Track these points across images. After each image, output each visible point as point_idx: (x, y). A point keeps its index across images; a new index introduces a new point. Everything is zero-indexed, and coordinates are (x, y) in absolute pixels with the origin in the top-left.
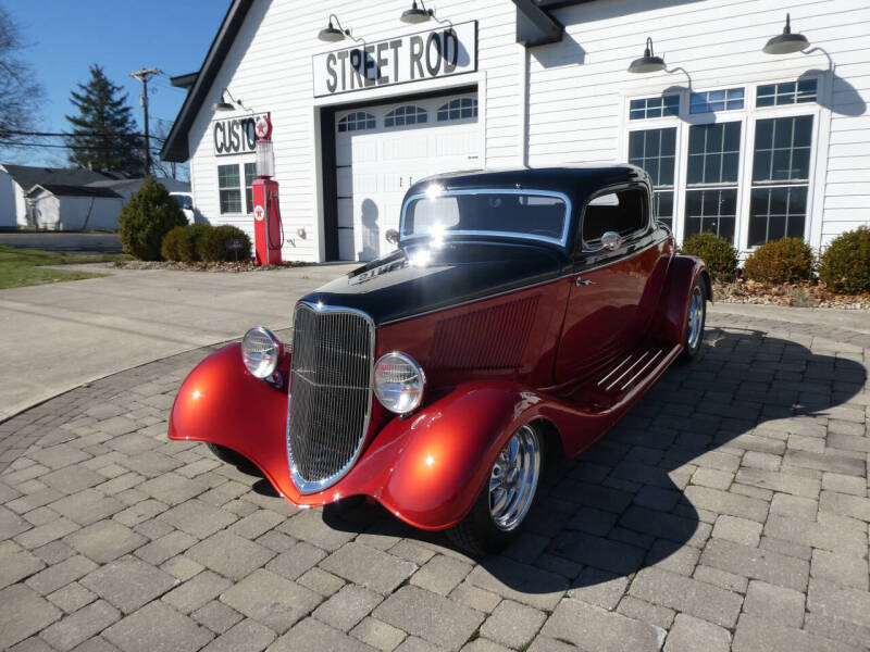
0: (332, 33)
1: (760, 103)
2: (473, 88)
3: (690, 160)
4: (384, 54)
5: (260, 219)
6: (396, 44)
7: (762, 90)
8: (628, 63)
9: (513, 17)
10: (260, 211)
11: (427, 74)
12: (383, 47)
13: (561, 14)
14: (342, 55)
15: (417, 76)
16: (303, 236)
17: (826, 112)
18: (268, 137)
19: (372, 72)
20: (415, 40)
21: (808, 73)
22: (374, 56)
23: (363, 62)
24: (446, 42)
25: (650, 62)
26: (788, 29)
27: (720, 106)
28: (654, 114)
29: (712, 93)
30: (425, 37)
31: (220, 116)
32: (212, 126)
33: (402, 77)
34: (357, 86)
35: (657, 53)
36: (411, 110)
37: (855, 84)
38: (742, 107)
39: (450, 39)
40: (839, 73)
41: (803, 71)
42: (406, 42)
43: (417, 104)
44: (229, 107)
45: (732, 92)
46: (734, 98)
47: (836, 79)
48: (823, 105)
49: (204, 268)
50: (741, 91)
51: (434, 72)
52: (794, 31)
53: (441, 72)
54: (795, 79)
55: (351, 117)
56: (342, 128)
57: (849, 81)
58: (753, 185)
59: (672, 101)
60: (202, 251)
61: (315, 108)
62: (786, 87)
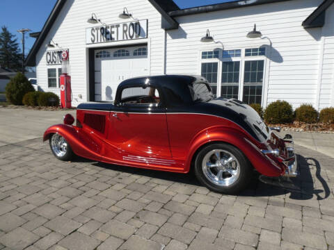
0: (93, 20)
1: (246, 55)
2: (146, 44)
3: (223, 74)
4: (113, 30)
5: (63, 90)
6: (118, 26)
7: (247, 50)
8: (200, 38)
9: (160, 19)
10: (63, 88)
11: (129, 38)
12: (112, 27)
13: (178, 19)
14: (97, 29)
15: (125, 38)
16: (81, 97)
17: (268, 60)
18: (67, 58)
19: (108, 36)
20: (125, 25)
22: (109, 30)
23: (105, 32)
24: (136, 27)
25: (208, 38)
26: (255, 29)
27: (233, 56)
28: (210, 57)
29: (230, 51)
30: (128, 24)
31: (49, 49)
32: (46, 53)
33: (120, 39)
34: (102, 41)
35: (211, 35)
36: (123, 51)
37: (278, 50)
38: (240, 56)
39: (138, 26)
41: (261, 45)
42: (121, 26)
43: (126, 49)
44: (52, 46)
45: (237, 50)
46: (237, 53)
48: (267, 57)
49: (40, 109)
50: (240, 50)
51: (131, 37)
52: (257, 30)
53: (134, 37)
54: (258, 47)
55: (100, 52)
56: (97, 57)
57: (276, 49)
58: (244, 84)
59: (216, 53)
60: (39, 102)
61: (87, 48)
62: (255, 50)
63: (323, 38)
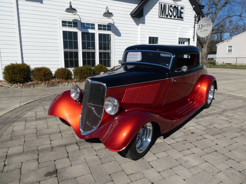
1: (99, 29)
7: (99, 25)
17: (113, 34)
21: (109, 23)
25: (71, 9)
27: (89, 28)
28: (70, 26)
29: (86, 23)
37: (118, 28)
38: (94, 29)
40: (115, 25)
41: (108, 23)
45: (91, 24)
46: (92, 26)
47: (115, 26)
48: (113, 32)
52: (109, 12)
54: (106, 24)
57: (117, 27)
58: (99, 51)
59: (75, 23)
62: (104, 26)
63: (140, 24)
